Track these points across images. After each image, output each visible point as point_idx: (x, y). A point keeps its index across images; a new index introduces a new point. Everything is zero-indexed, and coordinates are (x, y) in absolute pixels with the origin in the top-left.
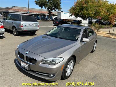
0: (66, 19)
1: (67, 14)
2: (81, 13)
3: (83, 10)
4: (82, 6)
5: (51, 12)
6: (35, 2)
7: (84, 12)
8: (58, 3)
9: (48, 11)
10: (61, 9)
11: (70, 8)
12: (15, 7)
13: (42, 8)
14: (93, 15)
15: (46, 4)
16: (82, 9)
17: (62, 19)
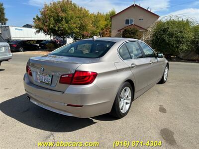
1: (21, 30)
2: (59, 28)
3: (60, 23)
4: (58, 16)
7: (63, 25)
10: (6, 20)
14: (77, 30)
16: (58, 20)
17: (14, 39)
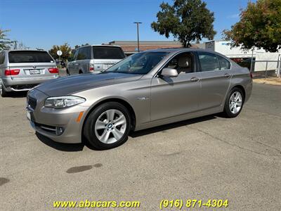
3: (264, 28)
4: (261, 17)
5: (189, 44)
6: (152, 25)
7: (267, 31)
8: (204, 20)
9: (181, 41)
11: (232, 27)
13: (167, 36)
15: (177, 27)
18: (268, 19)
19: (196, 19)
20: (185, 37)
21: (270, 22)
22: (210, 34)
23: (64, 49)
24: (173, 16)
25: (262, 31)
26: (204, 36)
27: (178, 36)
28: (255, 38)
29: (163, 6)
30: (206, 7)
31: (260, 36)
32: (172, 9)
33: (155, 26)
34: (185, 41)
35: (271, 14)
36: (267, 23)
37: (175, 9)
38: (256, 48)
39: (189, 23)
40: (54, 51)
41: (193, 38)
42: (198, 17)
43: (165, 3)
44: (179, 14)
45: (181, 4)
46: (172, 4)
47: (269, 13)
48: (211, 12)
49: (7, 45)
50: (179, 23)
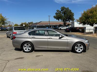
0: (79, 27)
5: (66, 23)
8: (71, 15)
9: (63, 22)
12: (41, 22)
13: (59, 20)
15: (62, 17)
17: (75, 27)
18: (90, 16)
19: (68, 15)
20: (65, 20)
21: (90, 17)
22: (73, 19)
23: (25, 24)
24: (60, 14)
25: (88, 20)
26: (71, 20)
27: (62, 20)
28: (86, 22)
29: (57, 11)
30: (71, 11)
31: (87, 21)
32: (60, 12)
33: (55, 17)
34: (65, 22)
35: (91, 15)
36: (89, 18)
37: (61, 12)
38: (87, 25)
39: (66, 16)
40: (22, 25)
41: (67, 21)
42: (68, 14)
43: (58, 10)
44: (62, 13)
45: (63, 10)
46: (60, 10)
47: (90, 15)
48: (73, 13)
49: (8, 23)
50: (63, 16)
